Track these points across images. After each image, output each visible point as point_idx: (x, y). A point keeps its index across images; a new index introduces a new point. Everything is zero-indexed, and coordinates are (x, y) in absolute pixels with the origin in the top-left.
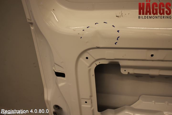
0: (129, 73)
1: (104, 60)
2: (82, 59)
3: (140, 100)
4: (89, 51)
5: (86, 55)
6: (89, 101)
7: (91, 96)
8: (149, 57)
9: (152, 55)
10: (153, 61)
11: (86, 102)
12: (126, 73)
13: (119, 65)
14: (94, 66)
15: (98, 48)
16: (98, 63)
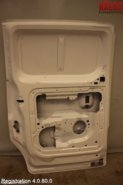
0: (49, 99)
1: (40, 94)
2: (32, 94)
3: (54, 113)
4: (34, 90)
5: (33, 92)
6: (33, 113)
7: (34, 110)
8: (56, 91)
9: (57, 90)
10: (57, 92)
11: (32, 114)
12: (48, 99)
13: (45, 95)
14: (36, 96)
15: (38, 88)
16: (37, 95)
